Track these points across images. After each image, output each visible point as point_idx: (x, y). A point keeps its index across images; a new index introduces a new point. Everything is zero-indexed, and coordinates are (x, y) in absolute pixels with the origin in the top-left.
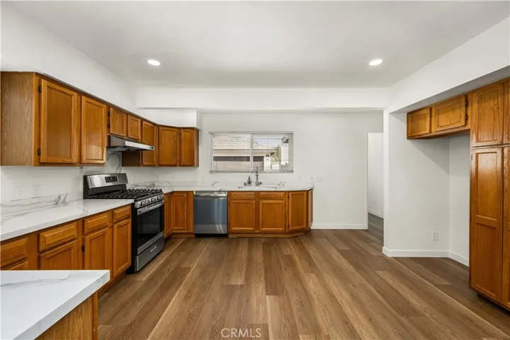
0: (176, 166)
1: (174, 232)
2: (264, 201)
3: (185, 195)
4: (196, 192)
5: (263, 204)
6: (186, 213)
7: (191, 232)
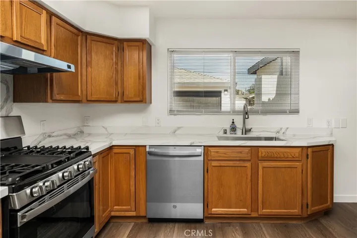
0: (116, 101)
1: (113, 214)
2: (266, 164)
3: (132, 152)
4: (150, 146)
5: (264, 168)
6: (132, 182)
7: (143, 214)
